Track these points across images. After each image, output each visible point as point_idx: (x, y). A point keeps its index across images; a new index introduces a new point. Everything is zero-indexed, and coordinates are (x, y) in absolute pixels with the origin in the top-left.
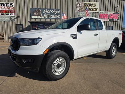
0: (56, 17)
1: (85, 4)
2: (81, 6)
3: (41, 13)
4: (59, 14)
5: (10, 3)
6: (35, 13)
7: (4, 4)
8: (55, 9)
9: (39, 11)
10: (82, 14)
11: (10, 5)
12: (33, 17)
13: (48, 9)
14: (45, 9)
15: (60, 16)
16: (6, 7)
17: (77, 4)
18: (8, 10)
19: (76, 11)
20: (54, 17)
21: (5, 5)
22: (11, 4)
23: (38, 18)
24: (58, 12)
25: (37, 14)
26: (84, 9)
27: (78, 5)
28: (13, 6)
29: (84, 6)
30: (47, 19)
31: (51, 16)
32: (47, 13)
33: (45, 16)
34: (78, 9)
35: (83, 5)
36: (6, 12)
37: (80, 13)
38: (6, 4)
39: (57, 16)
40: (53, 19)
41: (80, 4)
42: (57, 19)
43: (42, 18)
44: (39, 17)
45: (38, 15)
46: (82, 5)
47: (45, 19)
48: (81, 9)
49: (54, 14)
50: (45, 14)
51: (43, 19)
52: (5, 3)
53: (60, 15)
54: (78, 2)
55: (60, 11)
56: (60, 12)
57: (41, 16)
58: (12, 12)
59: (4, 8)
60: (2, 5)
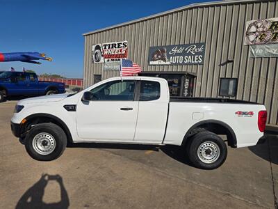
0: (194, 60)
1: (274, 23)
2: (261, 29)
3: (165, 54)
4: (202, 53)
5: (122, 43)
6: (156, 56)
8: (194, 44)
9: (163, 51)
10: (264, 50)
11: (122, 45)
12: (151, 63)
13: (179, 46)
14: (175, 46)
15: (203, 59)
16: (117, 49)
17: (250, 26)
18: (119, 53)
19: (245, 44)
20: (190, 60)
21: (117, 46)
22: (124, 44)
23: (160, 64)
24: (200, 50)
25: (159, 57)
26: (269, 35)
27: (253, 29)
28: (126, 46)
29: (271, 28)
30: (176, 64)
31: (184, 60)
32: (177, 54)
33: (172, 60)
34: (252, 37)
35: (268, 26)
36: (116, 56)
37: (258, 46)
38: (118, 44)
39: (196, 59)
40: (187, 64)
41: (259, 25)
42: (197, 64)
43: (167, 63)
44: (162, 63)
45: (159, 59)
46: (264, 27)
47: (172, 64)
48: (262, 36)
49: (190, 54)
50: (172, 55)
51: (168, 65)
52: (116, 43)
53: (203, 55)
54: (253, 21)
55: (204, 47)
56: (204, 50)
57: (165, 60)
58: (124, 56)
59: (116, 51)
60: (114, 46)
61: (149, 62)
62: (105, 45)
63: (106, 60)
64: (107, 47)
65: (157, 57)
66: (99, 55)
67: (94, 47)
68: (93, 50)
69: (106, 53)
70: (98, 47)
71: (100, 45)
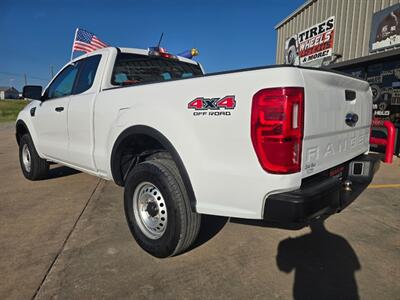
5: (326, 22)
6: (384, 29)
7: (316, 29)
11: (325, 27)
12: (375, 46)
16: (319, 36)
18: (321, 42)
21: (317, 31)
22: (328, 24)
23: (393, 43)
25: (393, 28)
28: (331, 26)
36: (316, 49)
38: (320, 27)
45: (394, 33)
52: (317, 26)
58: (328, 45)
59: (316, 40)
60: (313, 32)
61: (371, 46)
62: (301, 35)
63: (302, 59)
64: (304, 37)
65: (389, 30)
66: (294, 54)
67: (287, 43)
68: (287, 47)
69: (302, 47)
70: (293, 42)
71: (295, 37)
